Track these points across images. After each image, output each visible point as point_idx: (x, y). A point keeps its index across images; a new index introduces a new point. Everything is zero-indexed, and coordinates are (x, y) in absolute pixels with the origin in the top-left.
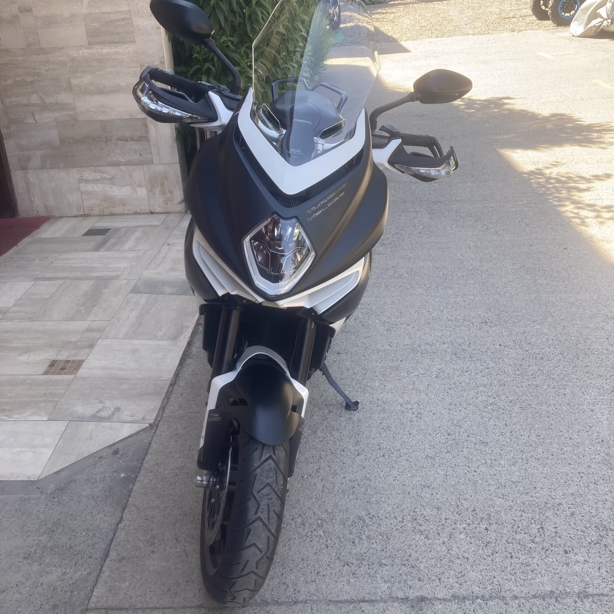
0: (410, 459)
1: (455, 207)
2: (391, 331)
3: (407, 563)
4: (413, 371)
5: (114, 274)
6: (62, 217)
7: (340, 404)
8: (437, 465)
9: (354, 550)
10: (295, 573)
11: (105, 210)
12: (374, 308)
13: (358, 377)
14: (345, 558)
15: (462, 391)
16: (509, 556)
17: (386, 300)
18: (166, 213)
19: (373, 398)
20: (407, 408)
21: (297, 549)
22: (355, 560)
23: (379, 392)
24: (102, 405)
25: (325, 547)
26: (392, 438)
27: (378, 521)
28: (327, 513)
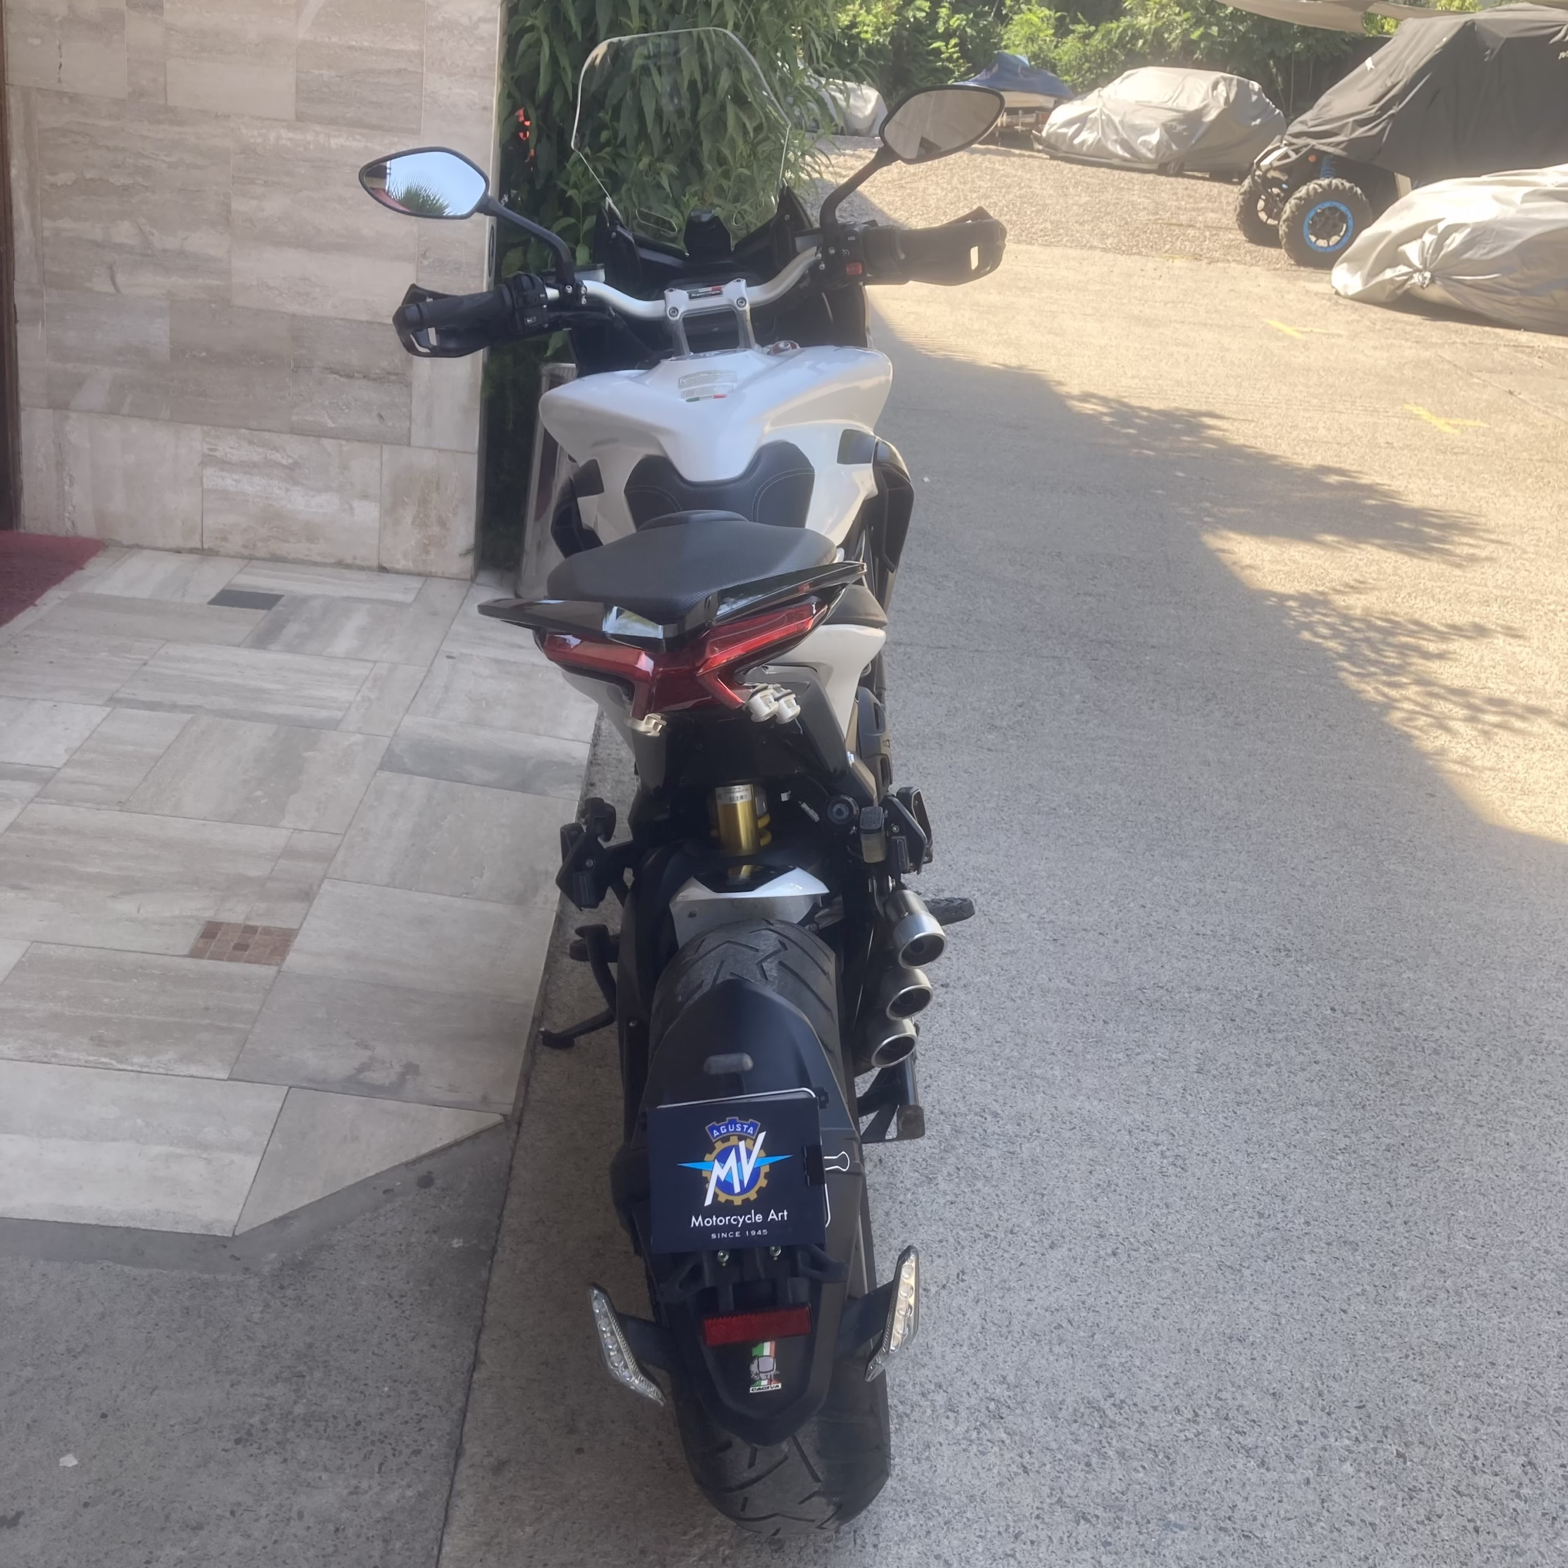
0: (1183, 1269)
1: (1150, 661)
2: (1063, 945)
3: (1228, 1524)
4: (1138, 1050)
5: (323, 714)
6: (139, 547)
7: (976, 1114)
8: (1249, 1289)
9: (1095, 1484)
10: (957, 1531)
11: (259, 544)
12: (1008, 882)
13: (1007, 1051)
14: (1075, 1501)
15: (1268, 1111)
16: (1470, 1526)
17: (1034, 867)
18: (420, 575)
19: (1056, 1108)
20: (1145, 1142)
21: (951, 1470)
22: (1101, 1509)
23: (1067, 1093)
24: (368, 1053)
25: (1021, 1471)
26: (1125, 1211)
27: (1137, 1417)
28: (1005, 1386)
